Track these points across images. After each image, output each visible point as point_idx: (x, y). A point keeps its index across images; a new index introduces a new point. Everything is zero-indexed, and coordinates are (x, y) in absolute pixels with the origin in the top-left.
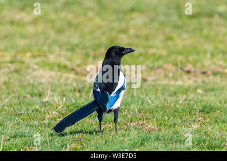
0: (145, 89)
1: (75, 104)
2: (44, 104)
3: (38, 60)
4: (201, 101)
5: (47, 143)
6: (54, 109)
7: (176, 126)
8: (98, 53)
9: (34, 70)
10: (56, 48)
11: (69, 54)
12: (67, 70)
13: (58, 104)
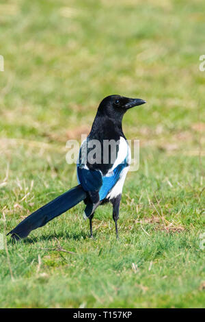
0: (163, 165)
1: (49, 191)
5: (5, 255)
6: (15, 200)
8: (85, 107)
10: (17, 100)
11: (39, 109)
12: (36, 136)
13: (23, 192)
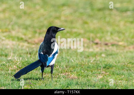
0: (70, 54)
1: (27, 61)
2: (9, 61)
3: (5, 34)
4: (104, 61)
5: (10, 85)
6: (14, 65)
7: (88, 76)
8: (42, 31)
9: (3, 40)
10: (16, 27)
11: (24, 31)
12: (23, 41)
13: (17, 62)
